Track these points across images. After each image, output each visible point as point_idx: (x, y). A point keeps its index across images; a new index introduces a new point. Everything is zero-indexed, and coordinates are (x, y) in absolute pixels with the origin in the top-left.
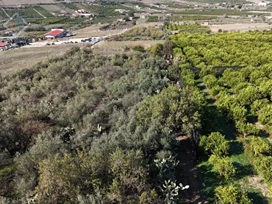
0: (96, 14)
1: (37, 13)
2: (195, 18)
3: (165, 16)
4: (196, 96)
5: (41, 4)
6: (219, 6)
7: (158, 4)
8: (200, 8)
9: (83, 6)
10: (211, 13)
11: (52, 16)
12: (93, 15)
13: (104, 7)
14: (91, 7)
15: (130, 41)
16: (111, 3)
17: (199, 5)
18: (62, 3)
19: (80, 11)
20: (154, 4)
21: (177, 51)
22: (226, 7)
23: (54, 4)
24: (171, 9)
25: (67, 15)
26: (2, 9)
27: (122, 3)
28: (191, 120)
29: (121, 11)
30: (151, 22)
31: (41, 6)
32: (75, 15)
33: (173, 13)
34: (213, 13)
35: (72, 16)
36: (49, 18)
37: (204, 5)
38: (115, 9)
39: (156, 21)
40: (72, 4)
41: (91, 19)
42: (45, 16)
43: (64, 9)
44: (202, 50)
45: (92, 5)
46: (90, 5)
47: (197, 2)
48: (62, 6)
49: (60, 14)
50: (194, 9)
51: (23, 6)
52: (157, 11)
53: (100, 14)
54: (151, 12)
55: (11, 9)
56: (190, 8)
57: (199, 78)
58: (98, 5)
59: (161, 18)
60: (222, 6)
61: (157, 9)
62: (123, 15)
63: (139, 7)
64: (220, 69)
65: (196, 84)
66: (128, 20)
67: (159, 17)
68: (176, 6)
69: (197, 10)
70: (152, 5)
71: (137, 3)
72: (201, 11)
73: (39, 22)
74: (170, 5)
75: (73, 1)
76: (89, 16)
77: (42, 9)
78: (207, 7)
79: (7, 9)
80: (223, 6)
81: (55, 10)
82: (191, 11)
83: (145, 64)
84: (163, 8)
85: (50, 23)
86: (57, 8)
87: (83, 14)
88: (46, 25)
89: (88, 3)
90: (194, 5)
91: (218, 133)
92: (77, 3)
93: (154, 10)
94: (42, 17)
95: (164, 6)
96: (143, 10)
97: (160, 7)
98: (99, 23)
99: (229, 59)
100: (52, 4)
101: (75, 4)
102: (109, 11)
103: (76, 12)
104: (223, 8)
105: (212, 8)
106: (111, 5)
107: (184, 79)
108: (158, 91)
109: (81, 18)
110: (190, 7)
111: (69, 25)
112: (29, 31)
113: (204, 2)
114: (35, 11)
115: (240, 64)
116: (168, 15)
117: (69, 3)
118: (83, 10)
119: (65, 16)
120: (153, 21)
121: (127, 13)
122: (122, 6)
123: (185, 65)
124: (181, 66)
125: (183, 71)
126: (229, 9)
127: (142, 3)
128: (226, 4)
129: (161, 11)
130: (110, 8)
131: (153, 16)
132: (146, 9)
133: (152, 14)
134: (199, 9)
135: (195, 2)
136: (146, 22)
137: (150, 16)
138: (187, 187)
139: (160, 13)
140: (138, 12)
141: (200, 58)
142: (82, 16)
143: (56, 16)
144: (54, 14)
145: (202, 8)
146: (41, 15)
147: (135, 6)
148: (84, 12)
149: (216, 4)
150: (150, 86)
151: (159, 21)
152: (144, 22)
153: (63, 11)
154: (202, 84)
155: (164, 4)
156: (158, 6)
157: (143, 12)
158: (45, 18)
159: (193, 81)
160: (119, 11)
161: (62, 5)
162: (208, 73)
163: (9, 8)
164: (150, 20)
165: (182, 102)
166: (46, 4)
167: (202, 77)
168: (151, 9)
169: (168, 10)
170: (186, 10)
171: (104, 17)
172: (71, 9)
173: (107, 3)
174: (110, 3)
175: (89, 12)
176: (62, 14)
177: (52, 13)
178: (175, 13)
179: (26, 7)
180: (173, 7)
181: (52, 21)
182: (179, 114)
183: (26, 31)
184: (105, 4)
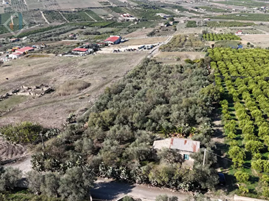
0: (139, 18)
1: (88, 17)
2: (231, 25)
3: (202, 21)
4: (221, 89)
5: (91, 8)
6: (257, 10)
7: (197, 8)
8: (238, 12)
9: (128, 10)
10: (248, 18)
11: (102, 19)
12: (137, 20)
13: (146, 11)
14: (134, 10)
15: (179, 51)
16: (153, 7)
17: (237, 9)
18: (109, 7)
19: (125, 15)
20: (192, 7)
21: (213, 65)
22: (264, 11)
23: (102, 8)
24: (208, 13)
25: (114, 19)
26: (60, 12)
27: (162, 7)
28: (217, 95)
29: (162, 15)
30: (190, 27)
31: (91, 9)
32: (121, 19)
33: (211, 17)
34: (249, 18)
35: (118, 20)
36: (99, 21)
37: (242, 9)
38: (156, 13)
39: (195, 27)
40: (117, 8)
41: (136, 23)
42: (95, 20)
43: (111, 13)
44: (229, 64)
45: (135, 9)
46: (133, 9)
47: (235, 6)
48: (109, 10)
49: (108, 18)
50: (232, 13)
51: (76, 10)
52: (195, 15)
53: (143, 18)
54: (189, 17)
55: (66, 13)
56: (227, 13)
57: (224, 81)
58: (141, 9)
59: (199, 23)
60: (260, 9)
61: (195, 13)
62: (163, 19)
63: (178, 11)
64: (235, 78)
65: (221, 84)
66: (168, 25)
67: (197, 22)
68: (214, 10)
69: (234, 15)
70: (190, 8)
71: (176, 7)
72: (238, 15)
73: (92, 25)
74: (208, 9)
75: (118, 5)
76: (134, 20)
77: (92, 13)
78: (245, 12)
79: (63, 13)
80: (261, 11)
81: (103, 14)
82: (228, 15)
83: (196, 73)
84: (201, 12)
85: (102, 27)
86: (105, 12)
87: (128, 18)
88: (99, 28)
89: (132, 7)
90: (232, 9)
91: (225, 100)
92: (122, 7)
93: (193, 14)
94: (94, 20)
95: (202, 9)
96: (182, 14)
97: (198, 11)
98: (144, 28)
99: (242, 72)
100: (100, 8)
101: (120, 8)
102: (151, 15)
103: (122, 15)
104: (261, 12)
105: (249, 13)
106: (152, 9)
107: (216, 82)
108: (204, 87)
109: (127, 22)
110: (227, 11)
111: (118, 29)
112: (87, 35)
113: (242, 6)
114: (87, 15)
115: (247, 75)
116: (205, 20)
117: (115, 7)
118: (128, 14)
119: (113, 20)
120: (192, 27)
121: (167, 17)
122: (163, 10)
123: (217, 74)
124: (215, 75)
125: (216, 78)
126: (266, 14)
127: (181, 6)
128: (264, 8)
129: (199, 15)
130: (151, 12)
131: (192, 21)
132: (185, 12)
133: (190, 18)
134: (237, 14)
135: (233, 6)
136: (185, 27)
137: (189, 21)
138: (214, 108)
139: (199, 17)
140: (177, 16)
141: (226, 70)
142: (128, 20)
143: (105, 19)
144: (103, 18)
145: (239, 12)
146: (92, 18)
147: (174, 10)
148: (128, 16)
149: (254, 8)
150: (201, 84)
151: (197, 26)
152: (184, 27)
153: (110, 15)
154: (225, 85)
155: (202, 8)
156: (196, 10)
157: (182, 16)
158: (96, 21)
159: (220, 83)
160: (160, 16)
161: (109, 8)
162: (228, 79)
163: (65, 12)
164: (189, 25)
165: (214, 90)
166: (95, 8)
167: (225, 81)
168: (189, 13)
169: (206, 14)
170: (223, 14)
171: (147, 20)
172: (117, 13)
173: (149, 7)
174: (151, 7)
175: (133, 16)
176: (110, 17)
177: (101, 17)
178: (212, 18)
179: (79, 11)
180: (211, 11)
181: (102, 24)
182: (213, 93)
183: (85, 35)
184: (147, 8)
